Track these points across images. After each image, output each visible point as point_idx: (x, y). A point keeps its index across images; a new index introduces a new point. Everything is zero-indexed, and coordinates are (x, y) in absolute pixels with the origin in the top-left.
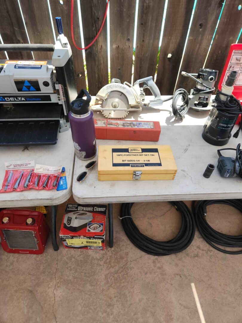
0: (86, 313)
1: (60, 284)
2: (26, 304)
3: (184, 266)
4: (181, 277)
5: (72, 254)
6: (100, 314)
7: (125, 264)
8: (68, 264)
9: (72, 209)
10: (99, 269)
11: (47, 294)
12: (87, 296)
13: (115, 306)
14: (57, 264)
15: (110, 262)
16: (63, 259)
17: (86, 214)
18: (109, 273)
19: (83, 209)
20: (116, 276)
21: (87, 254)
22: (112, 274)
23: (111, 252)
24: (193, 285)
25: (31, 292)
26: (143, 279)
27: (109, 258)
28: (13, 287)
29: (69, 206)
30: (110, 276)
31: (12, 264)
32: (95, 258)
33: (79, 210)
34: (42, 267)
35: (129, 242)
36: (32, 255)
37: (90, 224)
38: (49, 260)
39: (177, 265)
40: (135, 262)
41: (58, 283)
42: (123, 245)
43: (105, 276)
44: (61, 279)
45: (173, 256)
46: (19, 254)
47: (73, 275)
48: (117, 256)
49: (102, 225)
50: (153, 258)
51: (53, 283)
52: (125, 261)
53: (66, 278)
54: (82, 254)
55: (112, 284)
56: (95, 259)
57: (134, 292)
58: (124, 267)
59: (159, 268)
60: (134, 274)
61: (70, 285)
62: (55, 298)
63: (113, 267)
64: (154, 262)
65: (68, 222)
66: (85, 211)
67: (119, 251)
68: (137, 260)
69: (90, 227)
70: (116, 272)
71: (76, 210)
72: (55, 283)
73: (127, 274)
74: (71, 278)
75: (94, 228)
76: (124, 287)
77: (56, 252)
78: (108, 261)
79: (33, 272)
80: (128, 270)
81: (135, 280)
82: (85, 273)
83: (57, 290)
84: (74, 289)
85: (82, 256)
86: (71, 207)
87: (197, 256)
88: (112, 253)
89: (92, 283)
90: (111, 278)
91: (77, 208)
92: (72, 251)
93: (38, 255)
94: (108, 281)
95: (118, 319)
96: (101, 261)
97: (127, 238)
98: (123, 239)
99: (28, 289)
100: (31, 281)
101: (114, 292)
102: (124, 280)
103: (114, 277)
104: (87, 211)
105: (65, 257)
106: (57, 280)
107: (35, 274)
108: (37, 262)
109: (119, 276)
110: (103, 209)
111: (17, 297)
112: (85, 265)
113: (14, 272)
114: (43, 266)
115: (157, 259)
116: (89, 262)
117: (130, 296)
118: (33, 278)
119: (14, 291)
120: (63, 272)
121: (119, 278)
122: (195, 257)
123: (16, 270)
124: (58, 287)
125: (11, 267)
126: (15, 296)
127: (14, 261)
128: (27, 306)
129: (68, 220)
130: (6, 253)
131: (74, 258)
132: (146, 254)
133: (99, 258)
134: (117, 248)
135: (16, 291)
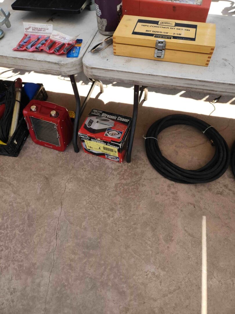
0: (89, 209)
1: (73, 180)
2: (40, 187)
3: (202, 199)
4: (195, 207)
5: (89, 159)
6: (102, 213)
7: (138, 180)
8: (84, 165)
9: (96, 113)
10: (111, 177)
11: (59, 184)
12: (94, 196)
13: (118, 212)
14: (74, 163)
15: (123, 174)
16: (81, 161)
17: (109, 121)
18: (120, 183)
19: (107, 116)
20: (126, 187)
21: (104, 162)
22: (123, 185)
23: (128, 166)
24: (204, 218)
25: (47, 179)
26: (152, 198)
27: (123, 170)
28: (33, 171)
29: (94, 111)
30: (120, 186)
31: (37, 153)
32: (110, 167)
33: (103, 116)
34: (60, 163)
35: (147, 162)
36: (55, 151)
37: (109, 129)
38: (68, 159)
39: (194, 196)
40: (149, 181)
41: (71, 178)
42: (141, 164)
43: (115, 184)
44: (75, 175)
45: (192, 187)
46: (44, 147)
47: (87, 176)
48: (132, 172)
49: (121, 133)
50: (168, 182)
51: (67, 177)
52: (139, 177)
53: (79, 176)
54: (99, 161)
55: (120, 193)
56: (110, 169)
57: (140, 205)
58: (136, 182)
59: (173, 193)
60: (145, 191)
61: (81, 182)
62: (65, 189)
63: (125, 179)
64: (169, 186)
65: (89, 124)
66: (108, 118)
67: (135, 167)
68: (151, 180)
69: (108, 132)
70: (127, 184)
71: (100, 115)
72: (69, 177)
73: (137, 189)
74: (83, 177)
75: (113, 134)
76: (131, 199)
77: (76, 153)
78: (122, 173)
79: (53, 164)
80: (140, 186)
81: (144, 196)
82: (97, 177)
83: (69, 183)
84: (84, 187)
85: (98, 162)
86: (95, 112)
88: (128, 168)
89: (102, 187)
90: (120, 187)
91: (101, 114)
92: (91, 157)
93: (60, 152)
94: (117, 190)
95: (117, 222)
96: (115, 171)
97: (147, 158)
98: (142, 158)
99: (45, 176)
100: (49, 170)
101: (120, 200)
102: (132, 193)
103: (123, 187)
104: (110, 118)
105: (82, 159)
106: (71, 175)
107: (54, 166)
108: (58, 157)
109: (129, 188)
110: (126, 120)
111: (34, 179)
112: (99, 171)
113: (37, 160)
114: (62, 162)
115: (173, 185)
116: (104, 169)
117: (135, 207)
118: (50, 169)
119: (34, 174)
120: (78, 171)
121: (129, 190)
122: (217, 193)
123: (39, 158)
124: (71, 181)
125: (35, 155)
126: (33, 178)
127: (38, 152)
128: (40, 188)
129: (89, 122)
130: (34, 144)
131: (91, 162)
132: (163, 177)
133: (114, 168)
134: (135, 165)
135: (35, 175)
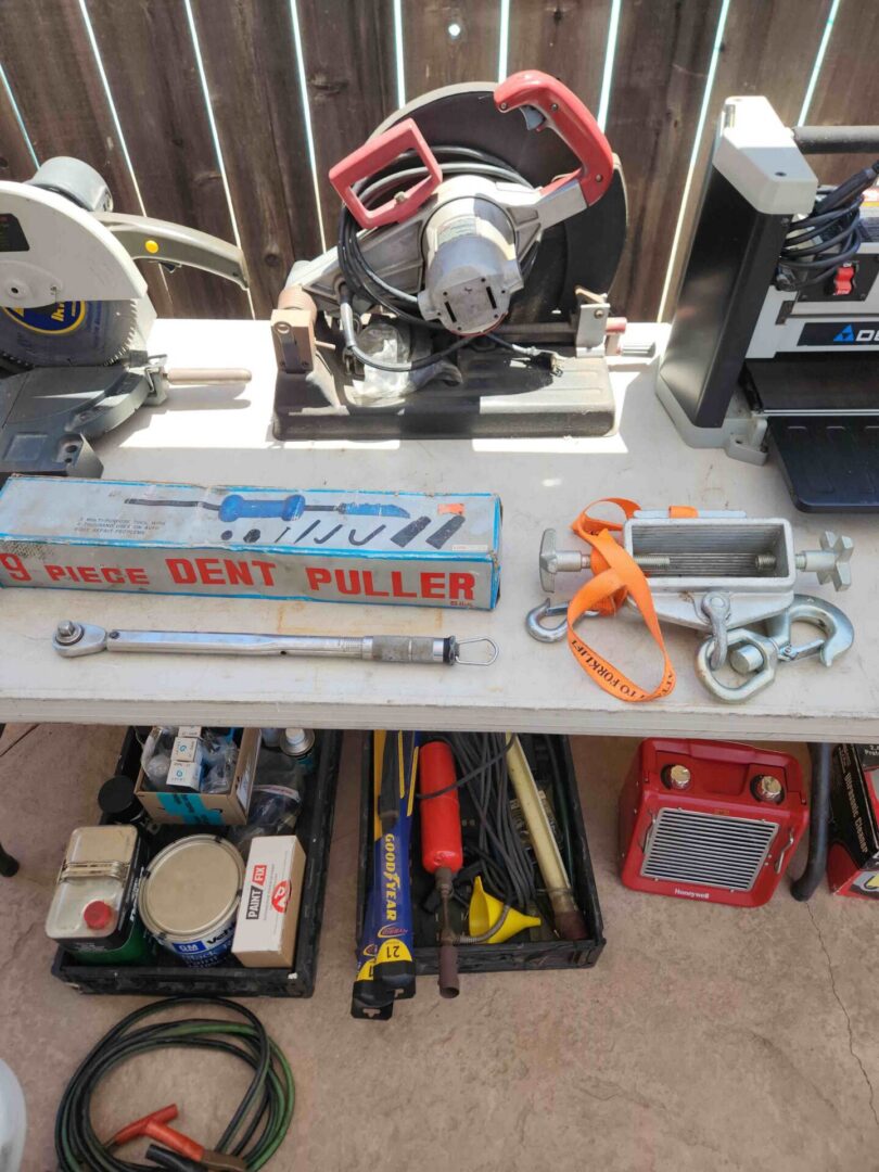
2: (767, 1087)
5: (866, 919)
8: (864, 953)
11: (831, 1059)
16: (840, 935)
25: (766, 1042)
31: (657, 931)
34: (772, 958)
38: (788, 934)
41: (856, 1019)
44: (861, 1006)
51: (837, 1019)
62: (865, 1075)
72: (843, 1019)
77: (803, 903)
79: (748, 972)
83: (863, 1046)
93: (738, 910)
99: (752, 1032)
100: (753, 1004)
105: (842, 927)
106: (850, 1007)
107: (757, 978)
108: (745, 933)
111: (723, 1057)
113: (679, 964)
114: (776, 954)
118: (754, 994)
119: (705, 1033)
120: (859, 981)
123: (680, 955)
124: (862, 1035)
125: (659, 943)
126: (715, 1052)
127: (659, 923)
128: (772, 1093)
130: (622, 891)
135: (711, 1036)
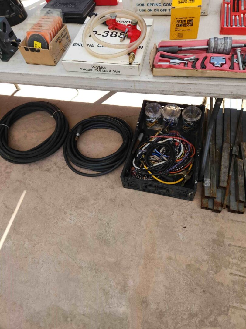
4: (20, 183)
24: (25, 192)
39: (24, 174)
87: (48, 170)
